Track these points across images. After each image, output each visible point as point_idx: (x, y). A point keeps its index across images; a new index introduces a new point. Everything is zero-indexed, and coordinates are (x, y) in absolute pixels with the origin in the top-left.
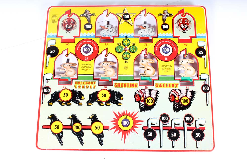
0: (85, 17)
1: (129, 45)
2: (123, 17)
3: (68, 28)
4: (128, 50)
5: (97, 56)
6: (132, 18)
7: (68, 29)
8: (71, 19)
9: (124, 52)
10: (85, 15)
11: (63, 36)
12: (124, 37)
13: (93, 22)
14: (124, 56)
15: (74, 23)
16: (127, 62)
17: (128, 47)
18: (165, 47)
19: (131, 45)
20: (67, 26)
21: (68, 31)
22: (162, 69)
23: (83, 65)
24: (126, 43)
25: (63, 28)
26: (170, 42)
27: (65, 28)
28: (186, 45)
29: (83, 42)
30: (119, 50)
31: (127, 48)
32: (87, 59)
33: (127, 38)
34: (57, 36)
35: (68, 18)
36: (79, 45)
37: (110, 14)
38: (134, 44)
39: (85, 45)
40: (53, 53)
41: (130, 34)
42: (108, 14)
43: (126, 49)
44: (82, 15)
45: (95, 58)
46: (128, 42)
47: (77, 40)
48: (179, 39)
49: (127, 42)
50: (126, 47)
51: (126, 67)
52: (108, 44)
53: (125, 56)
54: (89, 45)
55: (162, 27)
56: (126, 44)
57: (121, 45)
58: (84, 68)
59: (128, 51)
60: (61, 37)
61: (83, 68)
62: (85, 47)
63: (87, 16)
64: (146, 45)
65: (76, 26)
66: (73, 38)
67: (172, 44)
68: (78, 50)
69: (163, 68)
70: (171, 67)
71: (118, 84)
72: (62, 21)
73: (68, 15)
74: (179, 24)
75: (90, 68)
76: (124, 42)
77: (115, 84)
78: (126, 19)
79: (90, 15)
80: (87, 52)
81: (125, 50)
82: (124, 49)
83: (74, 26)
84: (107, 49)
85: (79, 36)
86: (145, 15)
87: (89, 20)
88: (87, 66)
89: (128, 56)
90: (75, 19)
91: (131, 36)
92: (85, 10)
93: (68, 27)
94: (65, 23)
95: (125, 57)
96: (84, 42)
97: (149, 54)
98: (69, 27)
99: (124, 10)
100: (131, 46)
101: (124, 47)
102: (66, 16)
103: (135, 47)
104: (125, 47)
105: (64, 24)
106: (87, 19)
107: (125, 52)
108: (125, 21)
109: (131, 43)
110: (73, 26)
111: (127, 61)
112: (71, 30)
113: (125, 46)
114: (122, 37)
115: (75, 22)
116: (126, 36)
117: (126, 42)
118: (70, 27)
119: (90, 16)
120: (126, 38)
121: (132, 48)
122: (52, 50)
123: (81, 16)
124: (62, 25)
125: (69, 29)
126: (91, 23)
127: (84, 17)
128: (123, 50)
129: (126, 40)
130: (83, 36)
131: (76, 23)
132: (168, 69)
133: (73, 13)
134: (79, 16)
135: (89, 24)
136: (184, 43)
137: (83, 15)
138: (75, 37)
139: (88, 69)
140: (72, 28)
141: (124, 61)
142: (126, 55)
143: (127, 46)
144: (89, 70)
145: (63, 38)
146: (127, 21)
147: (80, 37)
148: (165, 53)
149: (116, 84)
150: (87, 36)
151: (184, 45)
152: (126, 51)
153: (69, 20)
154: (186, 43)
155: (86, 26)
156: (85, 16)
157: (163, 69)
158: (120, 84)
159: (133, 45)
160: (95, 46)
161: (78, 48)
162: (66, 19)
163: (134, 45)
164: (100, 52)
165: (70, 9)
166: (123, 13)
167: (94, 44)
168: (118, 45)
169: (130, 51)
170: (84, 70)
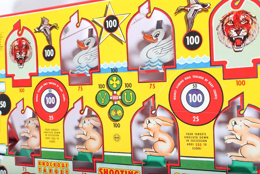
0: (43, 34)
1: (119, 89)
2: (105, 24)
3: (20, 59)
4: (118, 100)
5: (67, 113)
6: (123, 26)
7: (20, 61)
8: (23, 39)
9: (111, 103)
10: (41, 28)
11: (14, 75)
12: (109, 72)
13: (55, 44)
14: (112, 114)
15: (27, 47)
16: (118, 126)
17: (119, 93)
18: (192, 92)
19: (123, 88)
20: (18, 53)
21: (21, 64)
22: (188, 143)
23: (47, 130)
24: (113, 84)
25: (13, 58)
26: (203, 78)
27: (16, 59)
28: (242, 83)
29: (44, 85)
30: (103, 99)
31: (116, 95)
32: (51, 118)
33: (115, 73)
34: (7, 76)
35: (18, 37)
36: (38, 92)
37: (83, 20)
38: (129, 85)
39: (47, 92)
40: (5, 107)
41: (120, 63)
42: (78, 22)
43: (115, 98)
44: (37, 30)
45: (65, 116)
46: (118, 82)
47: (36, 81)
48: (224, 70)
49: (115, 84)
50: (115, 92)
51: (117, 136)
52: (83, 87)
53: (113, 112)
54: (53, 92)
55: (185, 41)
56: (115, 86)
57: (106, 89)
58: (49, 137)
59: (119, 103)
60: (12, 76)
62: (48, 95)
63: (45, 30)
64: (152, 87)
65: (31, 53)
66: (28, 77)
67: (209, 83)
68: (37, 101)
69: (188, 141)
70: (207, 138)
71: (105, 170)
72: (10, 44)
73: (17, 31)
74: (226, 29)
75: (58, 135)
76: (111, 82)
77: (100, 170)
78: (111, 30)
79: (49, 27)
80: (52, 106)
81: (114, 101)
82: (111, 98)
83: (28, 53)
84: (82, 98)
86: (149, 15)
87: (49, 39)
88: (53, 132)
89: (119, 112)
91: (122, 69)
92: (42, 18)
93: (20, 56)
94: (15, 49)
95: (114, 115)
96: (46, 84)
97: (159, 108)
98: (21, 56)
99: (107, 8)
100: (123, 91)
101: (111, 93)
102: (15, 36)
103: (131, 94)
104: (114, 94)
107: (114, 105)
108: (110, 33)
109: (124, 85)
110: (26, 53)
111: (117, 123)
112: (24, 62)
113: (112, 90)
114: (106, 71)
115: (28, 44)
116: (112, 68)
118: (23, 55)
119: (51, 29)
120: (113, 73)
121: (125, 94)
122: (2, 102)
123: (36, 32)
124: (11, 52)
125: (22, 60)
126: (53, 45)
127: (41, 33)
128: (110, 100)
129: (115, 78)
130: (43, 74)
131: (31, 46)
132: (200, 143)
133: (24, 28)
134: (33, 31)
135: (50, 47)
136: (238, 80)
137: (39, 29)
138: (31, 75)
140: (25, 58)
141: (112, 123)
142: (116, 111)
143: (117, 91)
144: (56, 140)
145: (15, 78)
146: (114, 33)
147: (38, 75)
148: (193, 105)
149: (102, 169)
150: (48, 73)
151: (238, 84)
152: (116, 103)
154: (242, 80)
155: (46, 51)
156: (42, 31)
157: (190, 142)
158: (107, 170)
159: (127, 88)
160: (63, 93)
161: (37, 97)
162: (16, 40)
163: (129, 88)
164: (71, 106)
165: (20, 20)
166: (105, 16)
167: (60, 88)
168: (100, 89)
169: (122, 101)
170: (49, 140)
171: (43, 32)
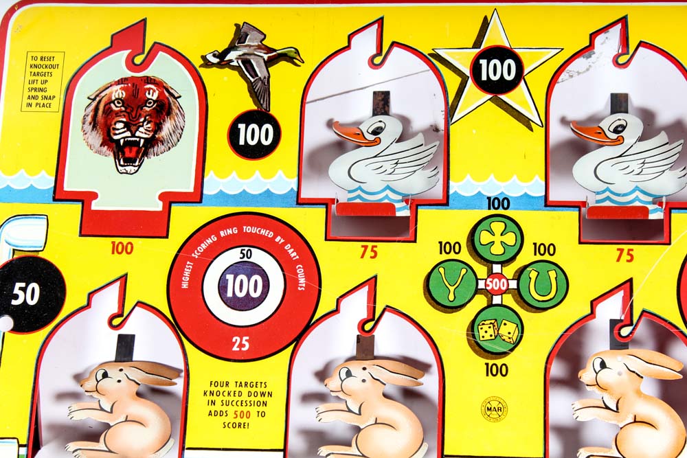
0: (236, 73)
1: (513, 259)
2: (476, 68)
3: (127, 143)
4: (508, 291)
5: (308, 327)
6: (537, 80)
7: (127, 150)
8: (148, 80)
9: (480, 301)
10: (232, 55)
11: (94, 196)
12: (480, 208)
13: (283, 106)
14: (482, 333)
15: (165, 108)
16: (503, 371)
17: (509, 271)
19: (526, 257)
20: (120, 126)
21: (129, 161)
23: (216, 384)
24: (493, 243)
25: (96, 138)
27: (108, 141)
29: (222, 234)
30: (452, 289)
31: (500, 276)
32: (241, 345)
33: (501, 211)
34: (59, 195)
35: (129, 74)
36: (196, 255)
37: (396, 50)
38: (547, 249)
39: (233, 256)
40: (31, 303)
41: (518, 182)
42: (379, 52)
43: (494, 284)
44: (215, 60)
45: (298, 340)
46: (510, 239)
47: (185, 220)
49: (505, 239)
50: (497, 268)
51: (494, 404)
52: (381, 247)
53: (485, 328)
54: (260, 257)
56: (497, 249)
57: (465, 256)
58: (224, 408)
59: (509, 300)
60: (84, 199)
61: (218, 403)
62: (234, 269)
63: (247, 63)
64: (625, 257)
65: (179, 131)
66: (158, 206)
68: (185, 286)
72: (92, 92)
73: (124, 54)
75: (265, 404)
76: (485, 237)
78: (496, 89)
79: (266, 57)
80: (247, 304)
81: (489, 294)
82: (481, 285)
83: (168, 126)
84: (372, 282)
85: (196, 197)
86: (622, 60)
87: (260, 91)
88: (245, 390)
89: (508, 329)
90: (170, 83)
91: (527, 201)
92: (237, 25)
93: (128, 134)
94: (108, 111)
95: (487, 337)
96: (230, 232)
97: (643, 319)
98: (133, 135)
99: (485, 24)
100: (526, 267)
101: (481, 271)
102: (116, 67)
103: (553, 274)
104: (491, 274)
105: (102, 119)
106: (245, 85)
107: (490, 305)
108: (489, 96)
109: (528, 250)
110: (158, 128)
111: (499, 362)
112: (146, 154)
113: (489, 263)
114: (468, 203)
115: (171, 99)
116: (493, 195)
117: (496, 240)
118: (143, 133)
119: (270, 63)
120: (493, 212)
121: (533, 275)
122: (23, 285)
123: (207, 64)
124: (89, 119)
125: (135, 149)
126: (273, 112)
127: (227, 70)
128: (477, 291)
129: (498, 227)
130: (222, 198)
131: (180, 108)
133: (158, 47)
134: (197, 62)
135: (260, 116)
137: (222, 56)
138: (170, 199)
139: (248, 415)
140: (152, 142)
141: (481, 362)
142: (496, 324)
143: (504, 263)
144: (254, 420)
145: (96, 205)
146: (503, 97)
147: (200, 202)
150: (243, 197)
152: (497, 300)
153: (135, 88)
155: (242, 126)
156: (235, 63)
159: (539, 257)
160: (297, 262)
161: (187, 272)
162: (118, 83)
163: (547, 257)
164: (325, 306)
165: (144, 21)
166: (477, 44)
167: (288, 247)
168: (444, 257)
169: (518, 295)
170: (224, 419)
171: (237, 68)
